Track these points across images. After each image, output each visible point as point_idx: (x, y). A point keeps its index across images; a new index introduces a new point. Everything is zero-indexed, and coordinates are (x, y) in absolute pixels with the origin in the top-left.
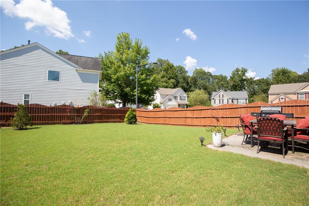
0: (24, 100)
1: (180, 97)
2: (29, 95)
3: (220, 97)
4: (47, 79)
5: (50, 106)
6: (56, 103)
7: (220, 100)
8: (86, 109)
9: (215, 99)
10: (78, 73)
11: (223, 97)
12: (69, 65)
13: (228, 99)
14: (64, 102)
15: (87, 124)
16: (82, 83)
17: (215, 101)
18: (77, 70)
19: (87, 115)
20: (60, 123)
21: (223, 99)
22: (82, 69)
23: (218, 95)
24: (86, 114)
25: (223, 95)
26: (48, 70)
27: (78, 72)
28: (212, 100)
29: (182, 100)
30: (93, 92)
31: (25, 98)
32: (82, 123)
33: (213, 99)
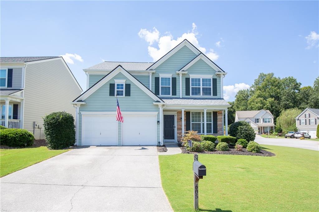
1: (264, 119)
3: (306, 117)
7: (306, 120)
9: (300, 120)
11: (309, 117)
13: (316, 119)
17: (300, 122)
21: (310, 120)
23: (304, 115)
25: (309, 115)
28: (297, 121)
29: (266, 122)
33: (298, 119)
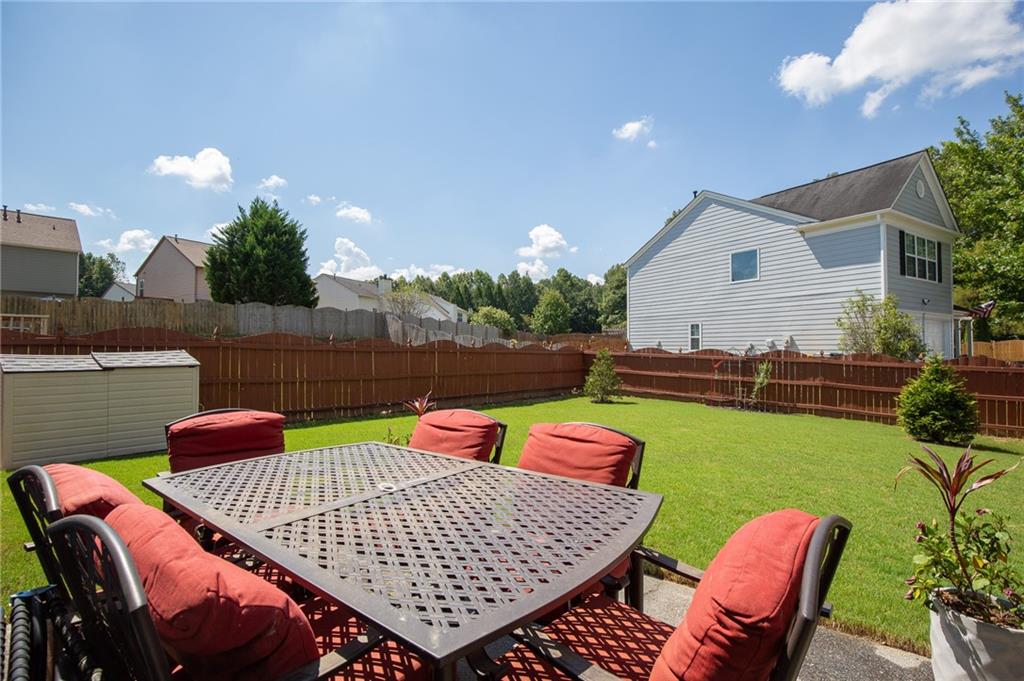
0: (692, 339)
2: (698, 325)
4: (730, 278)
5: (678, 352)
6: (753, 343)
8: (762, 362)
10: (806, 240)
12: (780, 222)
14: (770, 340)
15: (762, 411)
16: (823, 270)
18: (802, 233)
19: (766, 381)
20: (701, 399)
22: (817, 224)
24: (760, 379)
26: (730, 253)
27: (807, 235)
30: (854, 299)
31: (693, 334)
32: (756, 408)
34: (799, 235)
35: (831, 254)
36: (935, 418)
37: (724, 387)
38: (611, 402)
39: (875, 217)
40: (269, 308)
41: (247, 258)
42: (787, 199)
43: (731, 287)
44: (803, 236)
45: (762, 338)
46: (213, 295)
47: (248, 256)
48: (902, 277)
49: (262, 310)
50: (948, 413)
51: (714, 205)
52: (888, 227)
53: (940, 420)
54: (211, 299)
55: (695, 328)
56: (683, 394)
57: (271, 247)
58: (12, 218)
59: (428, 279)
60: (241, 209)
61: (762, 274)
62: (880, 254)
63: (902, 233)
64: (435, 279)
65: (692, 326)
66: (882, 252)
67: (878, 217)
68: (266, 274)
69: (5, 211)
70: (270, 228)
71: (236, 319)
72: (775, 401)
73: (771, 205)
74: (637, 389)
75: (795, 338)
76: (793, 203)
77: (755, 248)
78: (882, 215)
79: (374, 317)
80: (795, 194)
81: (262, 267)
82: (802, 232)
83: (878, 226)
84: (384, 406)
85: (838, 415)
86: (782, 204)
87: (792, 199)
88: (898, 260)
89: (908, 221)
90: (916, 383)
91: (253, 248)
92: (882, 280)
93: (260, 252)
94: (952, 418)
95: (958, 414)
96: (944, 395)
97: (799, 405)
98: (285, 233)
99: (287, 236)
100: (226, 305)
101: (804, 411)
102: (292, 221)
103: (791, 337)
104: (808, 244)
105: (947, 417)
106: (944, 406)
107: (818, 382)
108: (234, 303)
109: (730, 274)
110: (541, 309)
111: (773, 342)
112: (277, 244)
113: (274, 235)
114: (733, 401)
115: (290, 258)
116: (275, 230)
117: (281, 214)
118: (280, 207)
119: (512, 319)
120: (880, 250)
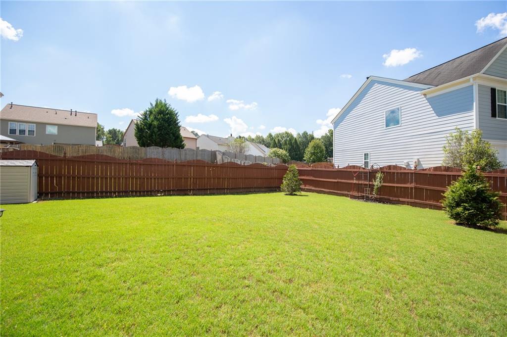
2: (368, 154)
4: (385, 126)
10: (427, 99)
12: (412, 90)
14: (406, 161)
16: (437, 117)
19: (380, 184)
20: (348, 195)
22: (434, 88)
26: (385, 111)
27: (428, 96)
30: (454, 134)
31: (365, 159)
32: (376, 201)
34: (423, 96)
35: (443, 107)
36: (465, 209)
37: (359, 188)
38: (296, 195)
39: (469, 80)
40: (160, 149)
41: (150, 126)
42: (422, 77)
43: (385, 131)
44: (425, 97)
45: (402, 161)
46: (138, 143)
47: (151, 125)
48: (494, 119)
49: (157, 149)
50: (475, 205)
51: (376, 84)
52: (480, 86)
53: (468, 210)
54: (139, 146)
55: (366, 155)
56: (339, 192)
57: (160, 121)
58: (74, 114)
59: (262, 136)
60: (151, 104)
61: (402, 122)
62: (473, 104)
63: (493, 91)
64: (265, 136)
65: (365, 154)
66: (474, 103)
67: (471, 80)
68: (158, 133)
69: (71, 111)
70: (161, 112)
71: (146, 154)
72: (387, 196)
73: (413, 81)
74: (317, 189)
75: (420, 160)
76: (425, 79)
77: (398, 107)
78: (474, 79)
79: (210, 153)
80: (427, 73)
81: (156, 130)
82: (425, 95)
83: (472, 86)
84: (158, 191)
85: (424, 206)
86: (418, 80)
87: (425, 76)
88: (490, 108)
89: (498, 81)
90: (457, 184)
91: (153, 121)
92: (474, 121)
93: (155, 123)
94: (477, 209)
95: (482, 207)
96: (472, 193)
97: (401, 199)
98: (167, 114)
99: (168, 115)
100: (143, 148)
101: (403, 203)
102: (171, 109)
103: (418, 159)
104: (428, 102)
105: (475, 208)
106: (472, 200)
107: (413, 185)
108: (145, 147)
109: (385, 123)
110: (309, 150)
111: (408, 163)
112: (163, 120)
113: (162, 115)
114: (364, 196)
115: (169, 126)
116: (163, 113)
117: (168, 106)
118: (167, 102)
119: (288, 154)
120: (473, 101)
